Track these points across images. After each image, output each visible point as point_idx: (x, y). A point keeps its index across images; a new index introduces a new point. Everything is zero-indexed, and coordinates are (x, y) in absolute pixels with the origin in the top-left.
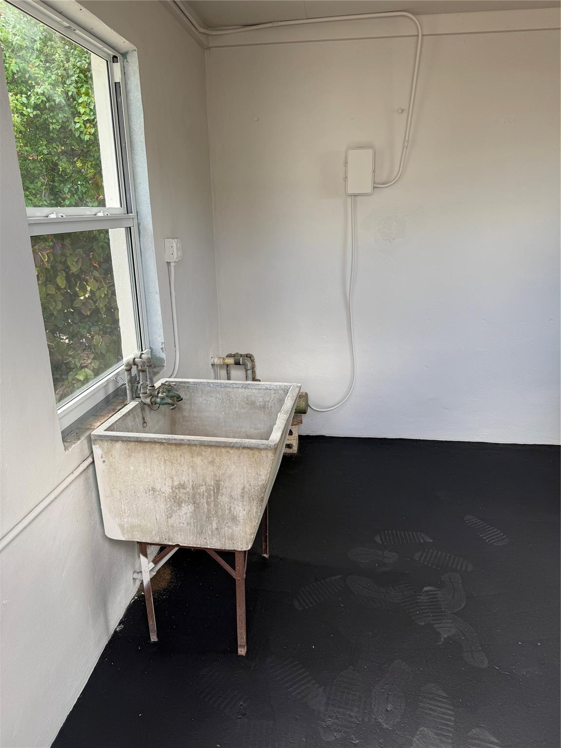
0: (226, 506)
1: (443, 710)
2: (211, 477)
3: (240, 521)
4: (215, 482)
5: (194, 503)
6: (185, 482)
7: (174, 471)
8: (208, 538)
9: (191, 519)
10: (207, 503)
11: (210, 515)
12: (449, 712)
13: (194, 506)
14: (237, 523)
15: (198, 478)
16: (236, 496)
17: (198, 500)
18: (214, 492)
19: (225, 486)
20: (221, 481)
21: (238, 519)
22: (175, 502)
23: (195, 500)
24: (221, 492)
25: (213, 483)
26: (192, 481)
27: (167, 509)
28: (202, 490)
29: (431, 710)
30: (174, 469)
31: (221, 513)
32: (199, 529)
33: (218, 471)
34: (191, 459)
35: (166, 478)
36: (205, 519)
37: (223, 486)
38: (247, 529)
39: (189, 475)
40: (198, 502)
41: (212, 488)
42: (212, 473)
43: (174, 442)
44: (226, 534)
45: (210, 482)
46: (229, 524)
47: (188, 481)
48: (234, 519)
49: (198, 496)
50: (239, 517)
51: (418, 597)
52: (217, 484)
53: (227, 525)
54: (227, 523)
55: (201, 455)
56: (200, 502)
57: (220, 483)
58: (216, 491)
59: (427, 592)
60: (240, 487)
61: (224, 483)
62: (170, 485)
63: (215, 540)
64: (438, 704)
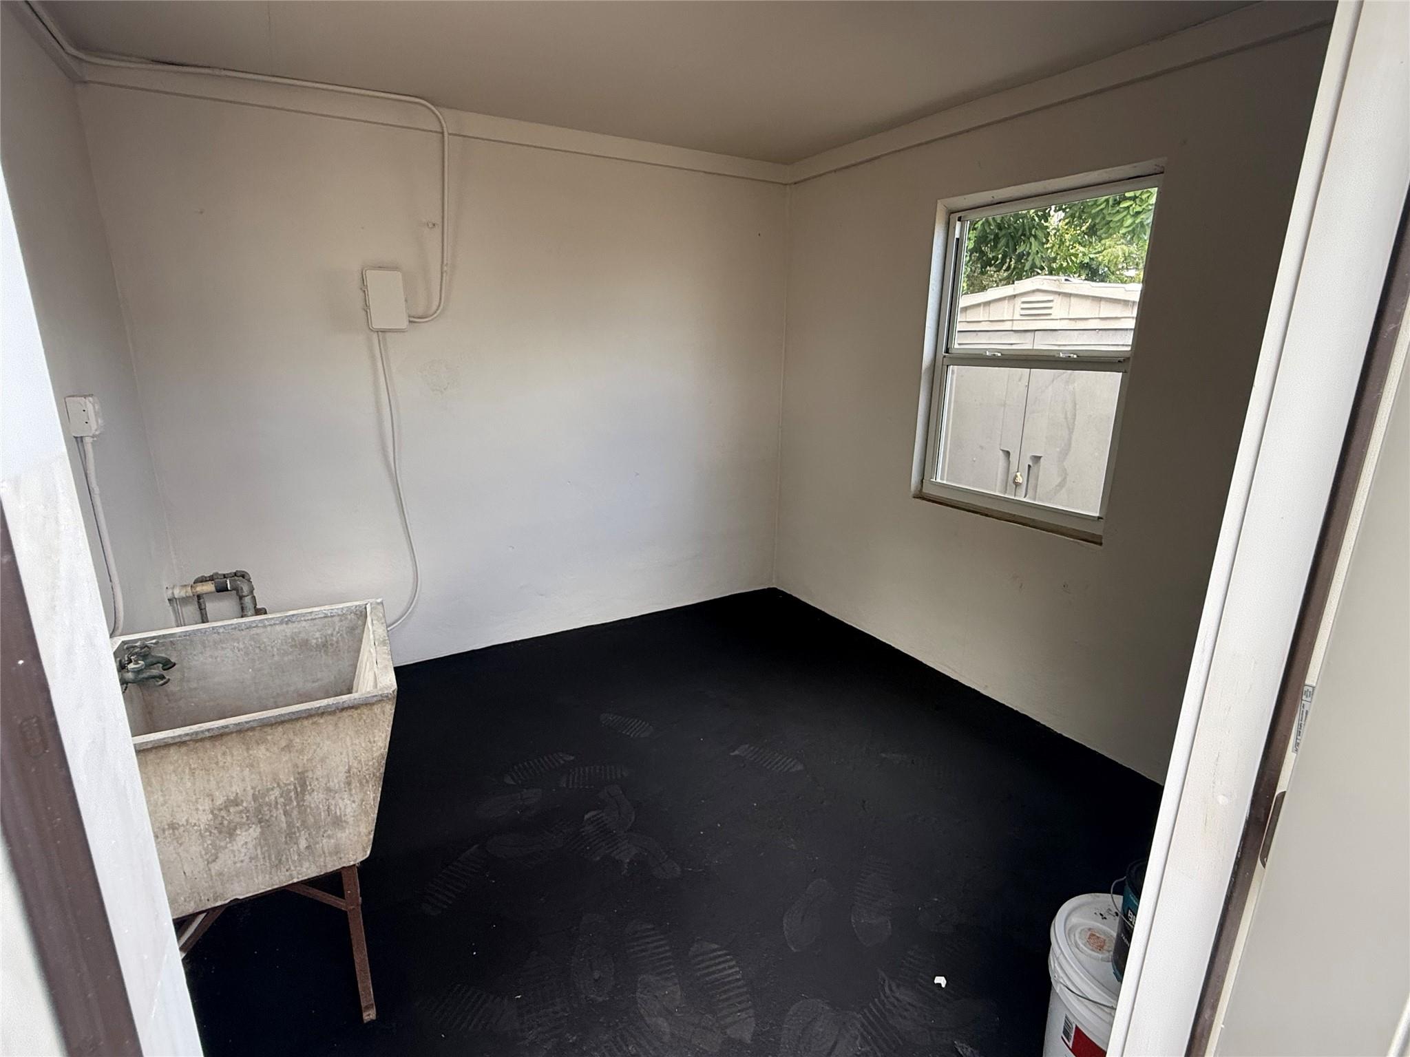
0: (321, 806)
1: (655, 944)
2: (289, 771)
3: (348, 820)
4: (297, 776)
5: (260, 822)
6: (237, 794)
7: (213, 783)
8: (292, 868)
9: (256, 850)
10: (286, 813)
11: (293, 830)
12: (661, 943)
13: (261, 827)
14: (342, 826)
15: (262, 780)
16: (337, 786)
17: (266, 815)
18: (296, 793)
19: (315, 777)
20: (307, 771)
21: (343, 819)
22: (220, 832)
23: (260, 817)
24: (309, 788)
25: (292, 779)
26: (252, 788)
27: (206, 850)
28: (273, 798)
29: (643, 951)
30: (212, 779)
31: (312, 820)
32: (273, 859)
33: (301, 757)
34: (246, 754)
35: (197, 799)
36: (284, 840)
37: (312, 778)
38: (361, 830)
39: (243, 780)
40: (267, 818)
41: (293, 787)
42: (290, 765)
43: (207, 734)
44: (326, 850)
45: (287, 780)
46: (329, 832)
47: (244, 790)
48: (338, 822)
49: (266, 809)
50: (345, 815)
51: (582, 830)
52: (301, 778)
53: (325, 835)
54: (325, 831)
55: (265, 741)
56: (272, 816)
57: (306, 774)
58: (299, 789)
59: (588, 819)
60: (343, 769)
61: (313, 774)
62: (207, 808)
63: (306, 864)
64: (647, 940)
